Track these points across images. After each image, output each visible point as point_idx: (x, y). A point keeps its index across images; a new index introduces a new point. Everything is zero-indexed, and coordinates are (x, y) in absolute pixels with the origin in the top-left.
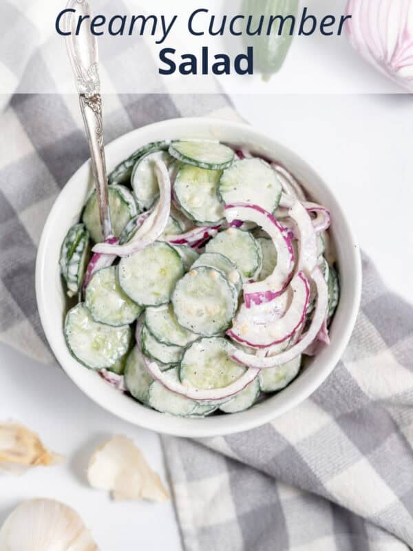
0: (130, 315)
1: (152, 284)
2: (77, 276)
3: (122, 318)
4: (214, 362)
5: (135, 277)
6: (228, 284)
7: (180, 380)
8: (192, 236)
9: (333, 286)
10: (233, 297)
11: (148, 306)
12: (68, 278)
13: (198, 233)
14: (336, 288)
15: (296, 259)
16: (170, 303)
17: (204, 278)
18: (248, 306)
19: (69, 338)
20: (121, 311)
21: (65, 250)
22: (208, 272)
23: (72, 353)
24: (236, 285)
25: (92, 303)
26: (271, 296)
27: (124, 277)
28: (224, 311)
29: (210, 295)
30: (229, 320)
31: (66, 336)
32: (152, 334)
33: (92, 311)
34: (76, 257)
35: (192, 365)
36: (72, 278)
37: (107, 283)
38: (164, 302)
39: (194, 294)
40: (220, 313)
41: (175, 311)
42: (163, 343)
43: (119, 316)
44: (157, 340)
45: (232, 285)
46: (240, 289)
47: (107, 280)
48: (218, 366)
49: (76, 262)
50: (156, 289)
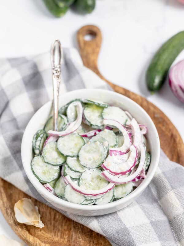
0: (60, 161)
1: (71, 149)
2: (39, 146)
3: (57, 162)
4: (95, 180)
5: (64, 145)
6: (103, 146)
7: (79, 185)
8: (89, 134)
9: (148, 156)
10: (105, 151)
11: (68, 156)
12: (35, 147)
13: (92, 132)
14: (149, 157)
15: (132, 142)
16: (78, 156)
17: (93, 145)
18: (111, 155)
19: (33, 166)
20: (57, 159)
21: (35, 136)
22: (95, 142)
23: (34, 172)
24: (106, 148)
25: (45, 154)
26: (121, 153)
27: (59, 144)
28: (100, 157)
29: (95, 152)
30: (102, 161)
31: (32, 166)
32: (69, 167)
33: (44, 157)
34: (39, 139)
35: (85, 180)
36: (37, 147)
37: (52, 147)
38: (75, 155)
39: (88, 152)
40: (99, 159)
41: (80, 159)
42: (73, 170)
43: (56, 161)
44: (71, 169)
45: (105, 147)
46: (108, 149)
47: (52, 146)
48: (96, 182)
49: (39, 140)
50: (72, 150)
